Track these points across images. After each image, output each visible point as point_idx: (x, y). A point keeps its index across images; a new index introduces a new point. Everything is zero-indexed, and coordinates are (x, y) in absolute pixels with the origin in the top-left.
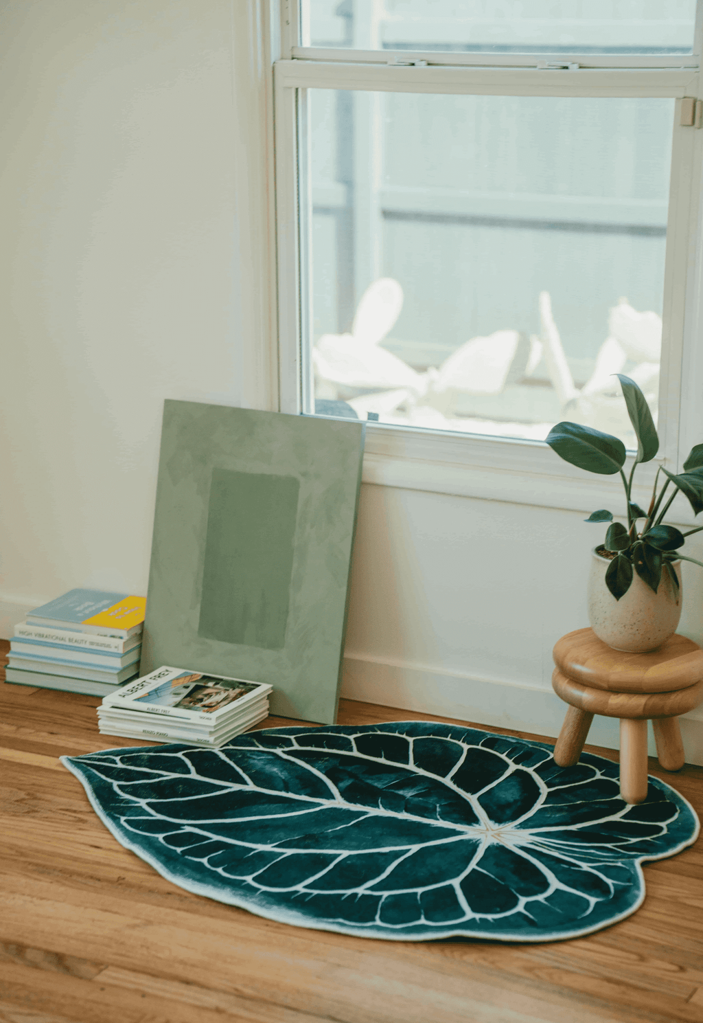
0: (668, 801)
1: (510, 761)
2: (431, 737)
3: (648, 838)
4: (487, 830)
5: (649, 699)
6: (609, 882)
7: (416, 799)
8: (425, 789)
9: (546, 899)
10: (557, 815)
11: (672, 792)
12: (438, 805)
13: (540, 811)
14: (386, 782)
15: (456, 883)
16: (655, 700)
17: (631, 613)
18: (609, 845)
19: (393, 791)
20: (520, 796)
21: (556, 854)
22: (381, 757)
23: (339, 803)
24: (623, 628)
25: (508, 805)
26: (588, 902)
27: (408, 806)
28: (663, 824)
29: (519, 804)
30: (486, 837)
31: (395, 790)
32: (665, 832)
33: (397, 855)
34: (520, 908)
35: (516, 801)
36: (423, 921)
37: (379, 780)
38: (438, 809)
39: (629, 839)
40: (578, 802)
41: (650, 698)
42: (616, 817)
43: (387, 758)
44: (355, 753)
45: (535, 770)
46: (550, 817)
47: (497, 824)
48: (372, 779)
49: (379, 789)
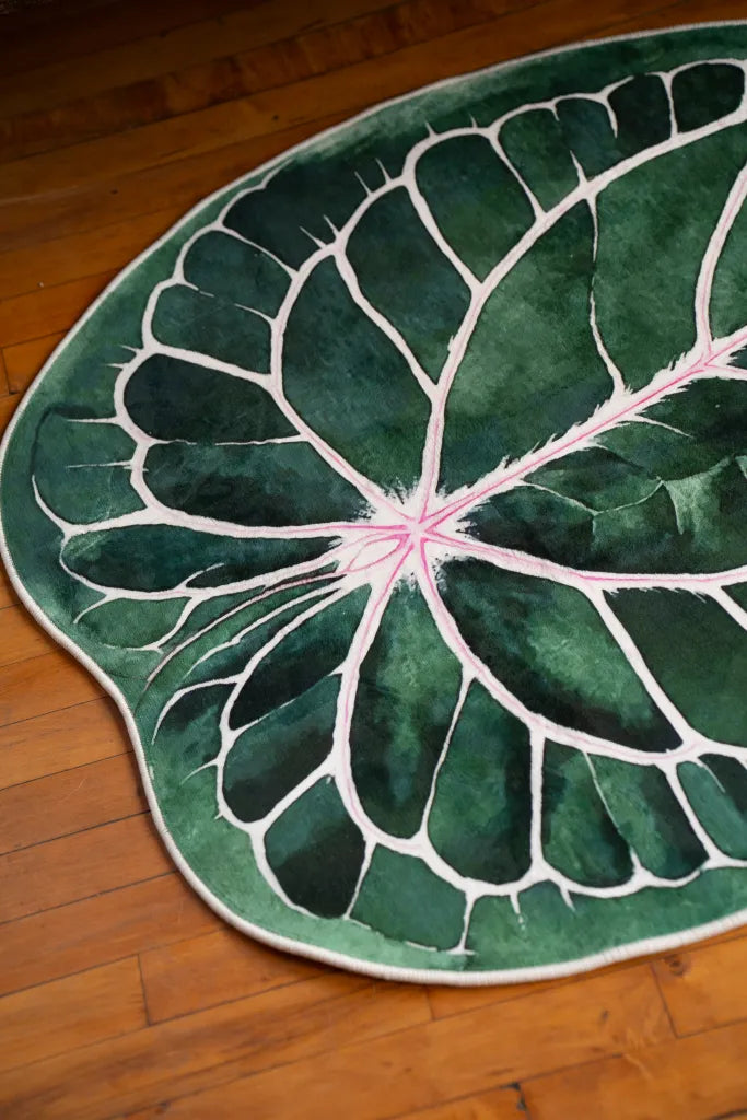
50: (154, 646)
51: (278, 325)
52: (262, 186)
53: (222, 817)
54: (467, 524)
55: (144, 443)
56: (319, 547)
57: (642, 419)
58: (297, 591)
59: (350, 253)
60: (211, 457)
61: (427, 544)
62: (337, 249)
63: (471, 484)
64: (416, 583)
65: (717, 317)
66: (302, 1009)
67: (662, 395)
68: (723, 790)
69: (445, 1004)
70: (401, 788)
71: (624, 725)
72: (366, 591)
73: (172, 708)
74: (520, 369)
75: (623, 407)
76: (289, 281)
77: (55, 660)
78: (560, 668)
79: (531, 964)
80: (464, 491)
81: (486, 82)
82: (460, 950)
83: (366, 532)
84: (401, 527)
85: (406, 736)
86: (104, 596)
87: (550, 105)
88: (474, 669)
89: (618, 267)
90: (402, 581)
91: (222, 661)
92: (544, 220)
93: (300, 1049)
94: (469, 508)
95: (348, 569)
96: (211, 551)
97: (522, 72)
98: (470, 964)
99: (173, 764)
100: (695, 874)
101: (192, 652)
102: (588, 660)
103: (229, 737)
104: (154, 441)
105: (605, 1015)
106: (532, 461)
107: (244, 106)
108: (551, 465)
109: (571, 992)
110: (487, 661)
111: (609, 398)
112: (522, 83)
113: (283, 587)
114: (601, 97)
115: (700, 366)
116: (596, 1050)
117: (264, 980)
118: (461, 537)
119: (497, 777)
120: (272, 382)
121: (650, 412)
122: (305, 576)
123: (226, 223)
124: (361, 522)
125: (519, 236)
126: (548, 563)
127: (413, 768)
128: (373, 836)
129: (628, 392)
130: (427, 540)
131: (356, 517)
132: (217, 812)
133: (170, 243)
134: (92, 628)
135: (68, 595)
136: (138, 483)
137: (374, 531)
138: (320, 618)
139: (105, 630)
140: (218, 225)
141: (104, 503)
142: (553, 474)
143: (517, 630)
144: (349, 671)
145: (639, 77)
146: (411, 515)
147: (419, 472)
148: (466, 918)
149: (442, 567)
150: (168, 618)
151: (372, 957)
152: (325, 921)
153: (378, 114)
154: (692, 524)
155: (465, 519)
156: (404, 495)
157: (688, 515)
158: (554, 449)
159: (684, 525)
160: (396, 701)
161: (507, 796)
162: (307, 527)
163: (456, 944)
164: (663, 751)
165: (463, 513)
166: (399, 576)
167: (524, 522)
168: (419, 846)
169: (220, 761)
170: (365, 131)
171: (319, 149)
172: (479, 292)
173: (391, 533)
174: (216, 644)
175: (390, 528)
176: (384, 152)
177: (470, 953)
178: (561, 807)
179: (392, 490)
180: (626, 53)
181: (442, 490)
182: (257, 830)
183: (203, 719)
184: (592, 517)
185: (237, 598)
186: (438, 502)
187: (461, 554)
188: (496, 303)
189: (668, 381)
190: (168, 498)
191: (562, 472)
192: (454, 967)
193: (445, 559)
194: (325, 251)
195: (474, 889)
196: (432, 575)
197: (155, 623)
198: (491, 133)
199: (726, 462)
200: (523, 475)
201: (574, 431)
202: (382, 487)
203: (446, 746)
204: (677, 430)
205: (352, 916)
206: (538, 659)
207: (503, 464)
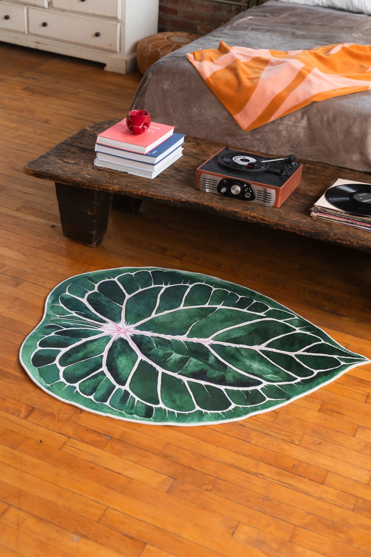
50: (58, 316)
51: (140, 290)
52: (165, 271)
53: (36, 343)
54: (132, 335)
55: (96, 290)
56: (104, 322)
57: (183, 342)
58: (91, 325)
59: (166, 289)
60: (103, 299)
61: (122, 333)
62: (165, 287)
63: (141, 330)
64: (112, 337)
65: (216, 337)
66: (15, 376)
67: (191, 341)
68: (122, 396)
69: (38, 391)
70: (70, 360)
71: (119, 377)
72: (103, 332)
73: (49, 325)
74: (173, 322)
75: (183, 338)
76: (151, 285)
77: (41, 308)
78: (119, 364)
79: (57, 395)
80: (139, 331)
81: (224, 282)
82: (49, 385)
83: (114, 325)
84: (121, 328)
85: (81, 355)
86: (60, 304)
87: (230, 292)
88: (105, 354)
89: (209, 320)
90: (110, 335)
91: (66, 325)
92: (207, 306)
93: (8, 380)
94: (136, 333)
95: (104, 328)
96: (85, 310)
97: (232, 285)
98: (48, 388)
99: (39, 332)
100: (101, 403)
101: (63, 320)
102: (125, 366)
103: (53, 334)
104: (98, 291)
105: (60, 410)
106: (156, 335)
107: (178, 261)
108: (158, 337)
109: (59, 404)
110: (108, 354)
111: (182, 335)
112: (229, 286)
113: (90, 323)
114: (240, 297)
115: (203, 342)
116: (53, 413)
117: (15, 368)
118: (129, 336)
119: (87, 369)
120: (128, 296)
121: (186, 342)
122: (95, 324)
123: (151, 272)
124: (115, 323)
125: (199, 305)
126: (138, 349)
127: (76, 359)
128: (57, 362)
129: (186, 337)
130: (123, 333)
131: (115, 322)
132: (37, 342)
133: (139, 269)
134: (52, 307)
135: (55, 301)
136: (87, 295)
137: (116, 326)
138: (90, 330)
139: (54, 309)
140: (150, 272)
141: (77, 294)
142: (157, 339)
143: (120, 354)
144: (84, 340)
145: (250, 298)
146: (125, 328)
147: (135, 323)
148: (56, 382)
149: (120, 338)
150: (66, 314)
151: (34, 376)
152: (33, 366)
153: (198, 274)
154: (170, 361)
155: (133, 334)
156: (128, 324)
157: (171, 359)
158: (162, 336)
159: (168, 360)
160: (86, 349)
161: (86, 372)
162: (105, 318)
163: (49, 384)
164: (120, 385)
165: (134, 333)
166: (111, 334)
167: (142, 341)
168: (62, 369)
169: (46, 336)
170: (193, 275)
171: (182, 273)
172: (182, 307)
173: (118, 328)
174: (68, 322)
175: (119, 327)
176: (192, 280)
177: (50, 387)
178: (92, 380)
179: (127, 323)
180: (253, 294)
181: (135, 328)
182: (39, 348)
183: (52, 329)
184: (155, 348)
185: (80, 319)
186: (132, 329)
187: (125, 338)
188: (182, 311)
189: (195, 340)
190: (89, 300)
191: (159, 339)
192: (45, 387)
193: (122, 337)
194: (163, 285)
195: (62, 379)
196: (117, 337)
197: (63, 313)
198: (214, 289)
199: (189, 356)
200: (151, 335)
201: (170, 336)
202: (126, 321)
203: (85, 360)
204: (186, 347)
205: (38, 369)
206: (117, 360)
207: (150, 332)
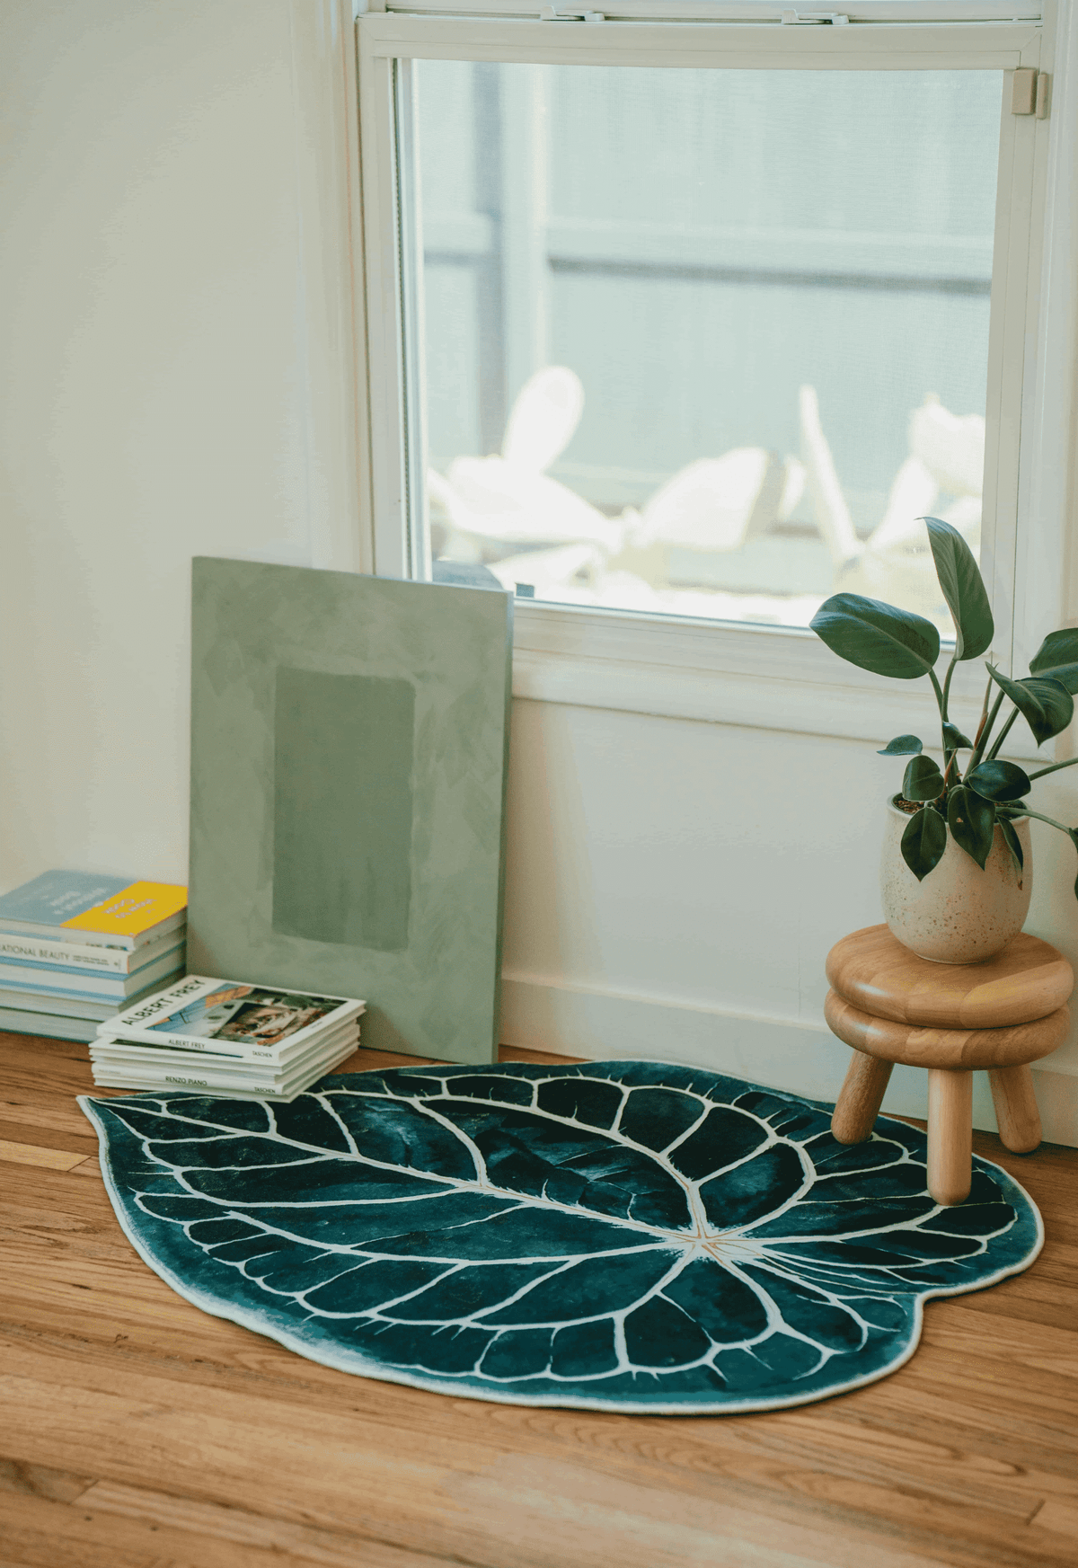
0: (1004, 1203)
1: (771, 1131)
2: (661, 1087)
3: (951, 1260)
4: (699, 1236)
5: (971, 1038)
6: (864, 1325)
7: (604, 1184)
8: (624, 1168)
9: (754, 1348)
10: (817, 1219)
11: (1015, 1189)
12: (634, 1195)
13: (793, 1209)
14: (567, 1155)
15: (619, 1317)
16: (981, 1040)
17: (946, 900)
18: (884, 1268)
19: (572, 1169)
20: (770, 1185)
21: (795, 1278)
22: (570, 1116)
23: (482, 1185)
24: (933, 924)
25: (747, 1199)
26: (819, 1354)
27: (587, 1194)
28: (983, 1239)
29: (763, 1198)
30: (694, 1247)
31: (575, 1169)
32: (982, 1251)
33: (540, 1269)
34: (708, 1360)
35: (760, 1193)
36: (547, 1374)
37: (556, 1151)
38: (632, 1202)
39: (920, 1259)
40: (859, 1199)
41: (973, 1036)
42: (911, 1225)
43: (579, 1119)
44: (534, 1109)
45: (806, 1147)
46: (805, 1220)
47: (717, 1229)
48: (545, 1150)
49: (551, 1165)
